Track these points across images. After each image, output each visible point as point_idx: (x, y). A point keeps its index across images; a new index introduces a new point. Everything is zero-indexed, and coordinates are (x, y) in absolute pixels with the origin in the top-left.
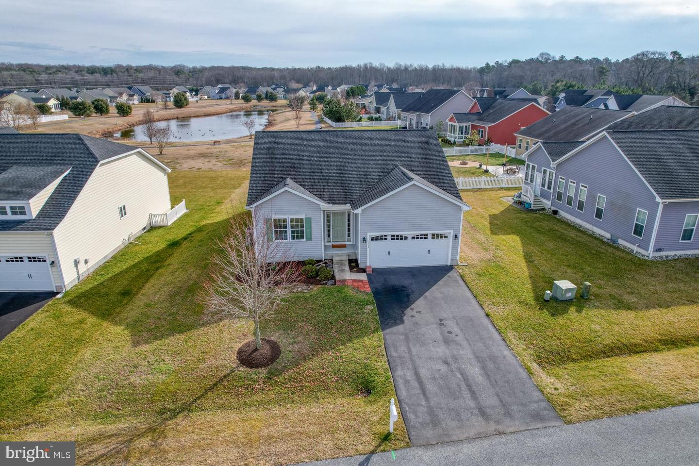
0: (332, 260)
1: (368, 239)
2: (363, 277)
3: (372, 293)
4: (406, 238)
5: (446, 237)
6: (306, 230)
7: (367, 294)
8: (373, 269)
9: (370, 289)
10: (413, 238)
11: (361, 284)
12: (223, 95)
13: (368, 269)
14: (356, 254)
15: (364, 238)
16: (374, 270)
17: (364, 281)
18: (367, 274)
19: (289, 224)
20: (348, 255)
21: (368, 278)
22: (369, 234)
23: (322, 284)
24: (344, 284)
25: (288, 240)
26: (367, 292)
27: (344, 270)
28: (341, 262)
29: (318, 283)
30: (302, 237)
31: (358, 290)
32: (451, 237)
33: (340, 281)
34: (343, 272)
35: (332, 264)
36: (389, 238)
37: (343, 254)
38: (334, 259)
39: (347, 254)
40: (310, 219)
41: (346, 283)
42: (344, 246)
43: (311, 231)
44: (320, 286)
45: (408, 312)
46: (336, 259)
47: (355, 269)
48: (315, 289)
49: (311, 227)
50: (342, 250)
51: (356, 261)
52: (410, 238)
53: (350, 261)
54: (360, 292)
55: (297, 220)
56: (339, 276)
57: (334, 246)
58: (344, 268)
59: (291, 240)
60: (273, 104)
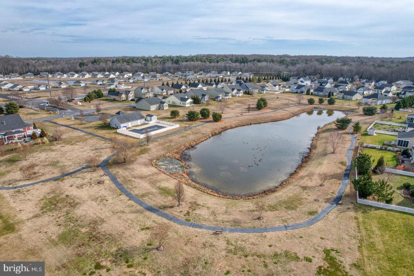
12: (299, 91)
60: (331, 107)
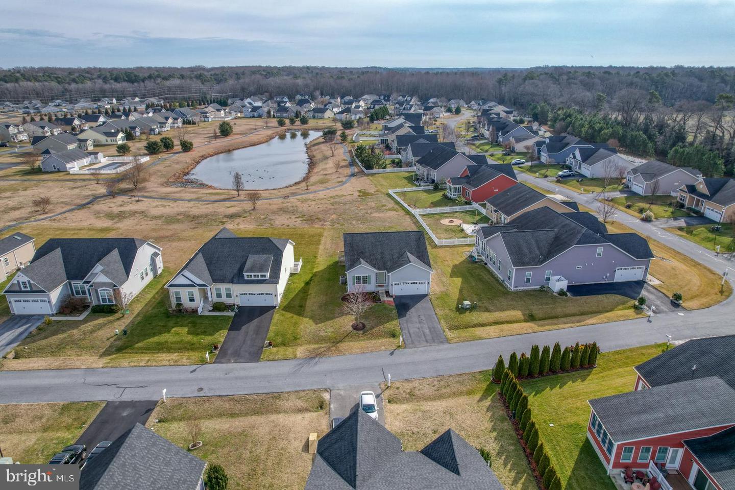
1: (394, 284)
2: (391, 299)
4: (409, 284)
5: (424, 283)
6: (368, 280)
9: (394, 304)
11: (391, 302)
13: (393, 296)
14: (388, 289)
16: (396, 296)
19: (362, 278)
23: (376, 302)
24: (385, 303)
28: (382, 293)
30: (367, 283)
32: (427, 283)
33: (383, 301)
34: (383, 297)
36: (402, 284)
37: (383, 289)
40: (370, 276)
42: (383, 286)
45: (408, 313)
46: (380, 291)
47: (388, 296)
48: (374, 304)
51: (389, 292)
53: (386, 292)
54: (391, 305)
55: (365, 276)
57: (379, 286)
59: (362, 284)
60: (305, 126)
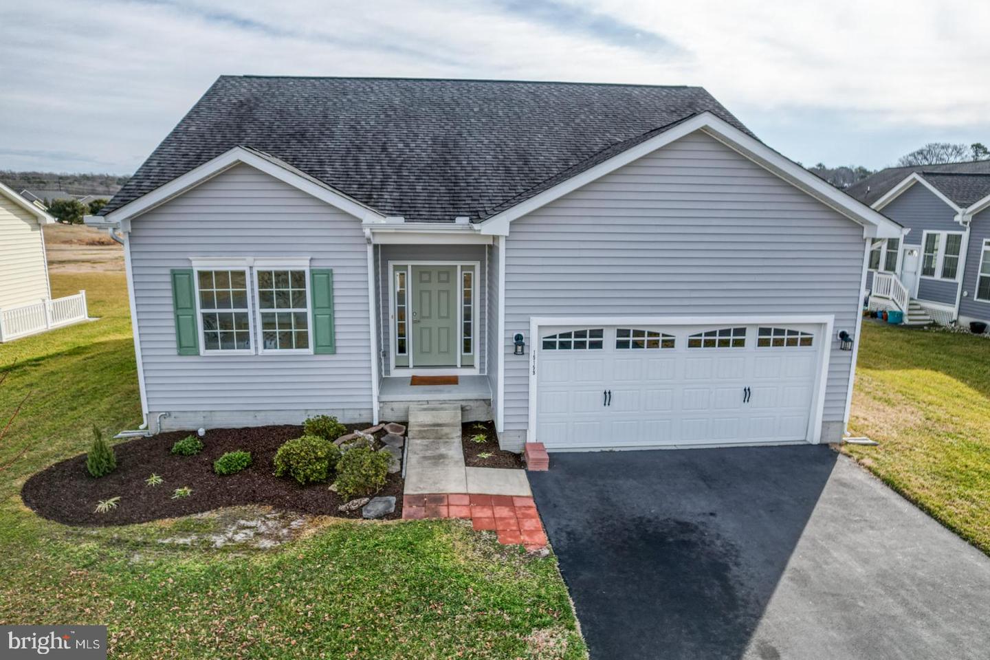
0: (406, 424)
1: (534, 342)
2: (515, 484)
3: (554, 560)
4: (669, 344)
5: (807, 342)
6: (315, 316)
7: (531, 559)
8: (549, 454)
9: (542, 537)
10: (693, 344)
11: (503, 512)
13: (532, 455)
14: (489, 403)
15: (519, 338)
16: (556, 459)
17: (518, 503)
18: (532, 476)
19: (252, 289)
20: (463, 409)
21: (533, 488)
22: (536, 321)
23: (341, 514)
24: (437, 513)
25: (252, 351)
26: (532, 549)
27: (442, 456)
28: (434, 432)
29: (330, 506)
30: (302, 342)
31: (493, 543)
32: (827, 339)
33: (419, 499)
34: (436, 464)
35: (406, 434)
36: (610, 339)
37: (444, 402)
38: (412, 420)
39: (459, 404)
40: (329, 274)
41: (443, 511)
42: (453, 381)
43: (332, 318)
44: (332, 521)
46: (418, 419)
47: (485, 456)
48: (309, 533)
49: (330, 305)
50: (441, 391)
51: (490, 427)
52: (682, 339)
53: (468, 429)
54: (501, 550)
55: (281, 276)
56: (421, 481)
57: (416, 381)
58: (443, 450)
59: (261, 351)
